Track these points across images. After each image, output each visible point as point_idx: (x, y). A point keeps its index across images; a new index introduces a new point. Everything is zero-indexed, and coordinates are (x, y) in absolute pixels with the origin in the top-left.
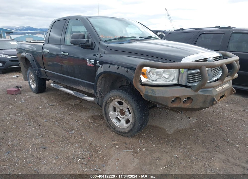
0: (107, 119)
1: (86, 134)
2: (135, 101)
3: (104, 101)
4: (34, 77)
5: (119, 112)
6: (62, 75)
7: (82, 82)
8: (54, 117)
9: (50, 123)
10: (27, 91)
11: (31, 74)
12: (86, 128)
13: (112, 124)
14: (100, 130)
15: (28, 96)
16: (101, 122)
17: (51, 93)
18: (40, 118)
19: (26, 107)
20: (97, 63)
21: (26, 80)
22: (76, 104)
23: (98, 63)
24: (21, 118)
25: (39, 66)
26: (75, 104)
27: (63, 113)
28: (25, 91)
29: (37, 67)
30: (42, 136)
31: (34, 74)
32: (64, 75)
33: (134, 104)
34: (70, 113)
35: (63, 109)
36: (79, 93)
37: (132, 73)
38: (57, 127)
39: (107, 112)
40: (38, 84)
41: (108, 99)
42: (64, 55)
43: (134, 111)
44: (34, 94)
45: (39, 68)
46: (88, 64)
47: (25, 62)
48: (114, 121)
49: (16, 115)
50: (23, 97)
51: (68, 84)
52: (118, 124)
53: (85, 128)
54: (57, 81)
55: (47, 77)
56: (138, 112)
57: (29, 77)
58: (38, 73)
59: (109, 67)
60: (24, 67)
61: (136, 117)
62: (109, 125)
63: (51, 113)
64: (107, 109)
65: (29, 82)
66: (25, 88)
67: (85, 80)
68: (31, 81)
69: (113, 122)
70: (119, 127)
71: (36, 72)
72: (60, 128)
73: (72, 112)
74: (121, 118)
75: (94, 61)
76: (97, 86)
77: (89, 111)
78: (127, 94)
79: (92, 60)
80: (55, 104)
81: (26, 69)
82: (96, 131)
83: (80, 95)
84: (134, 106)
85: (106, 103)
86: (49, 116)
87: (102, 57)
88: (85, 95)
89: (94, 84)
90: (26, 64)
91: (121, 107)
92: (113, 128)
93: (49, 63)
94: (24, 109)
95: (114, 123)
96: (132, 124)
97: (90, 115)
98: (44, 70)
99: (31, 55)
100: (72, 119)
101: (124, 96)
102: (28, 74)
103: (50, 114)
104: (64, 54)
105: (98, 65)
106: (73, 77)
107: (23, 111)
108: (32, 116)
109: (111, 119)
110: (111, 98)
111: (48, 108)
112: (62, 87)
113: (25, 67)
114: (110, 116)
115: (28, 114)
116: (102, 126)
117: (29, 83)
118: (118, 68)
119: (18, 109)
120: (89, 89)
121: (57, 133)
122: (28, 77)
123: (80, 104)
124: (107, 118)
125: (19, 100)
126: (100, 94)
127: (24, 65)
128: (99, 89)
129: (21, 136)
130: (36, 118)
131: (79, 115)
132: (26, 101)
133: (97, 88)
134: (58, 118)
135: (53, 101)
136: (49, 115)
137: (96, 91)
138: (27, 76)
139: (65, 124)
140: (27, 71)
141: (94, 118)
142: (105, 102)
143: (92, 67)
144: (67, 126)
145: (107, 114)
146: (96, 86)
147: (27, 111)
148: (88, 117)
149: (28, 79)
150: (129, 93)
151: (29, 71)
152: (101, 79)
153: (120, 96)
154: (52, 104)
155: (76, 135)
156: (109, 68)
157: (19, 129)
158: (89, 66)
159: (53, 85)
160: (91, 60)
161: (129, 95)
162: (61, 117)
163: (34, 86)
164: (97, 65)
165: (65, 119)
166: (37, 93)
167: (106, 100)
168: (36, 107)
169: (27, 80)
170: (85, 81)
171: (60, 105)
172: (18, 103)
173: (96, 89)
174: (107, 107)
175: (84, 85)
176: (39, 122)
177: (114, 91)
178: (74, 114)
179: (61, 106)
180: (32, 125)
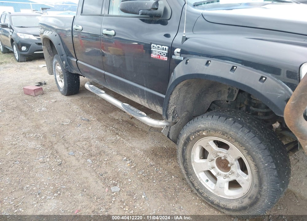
0: (186, 171)
1: (143, 197)
2: (266, 151)
3: (184, 134)
4: (61, 71)
5: (215, 161)
6: (103, 72)
7: (139, 88)
8: (87, 146)
9: (77, 159)
10: (52, 91)
11: (58, 65)
12: (143, 181)
13: (197, 183)
14: (169, 188)
15: (52, 98)
16: (171, 166)
17: (88, 96)
18: (63, 146)
19: (46, 120)
20: (175, 53)
21: (51, 74)
22: (124, 119)
23: (178, 52)
24: (32, 144)
25: (69, 54)
26: (123, 121)
27: (103, 138)
28: (51, 91)
29: (65, 56)
30: (59, 193)
31: (62, 67)
32: (106, 73)
33: (263, 156)
34: (113, 138)
35: (102, 130)
36: (132, 108)
37: (279, 85)
38: (90, 172)
39: (187, 157)
40: (66, 82)
41: (194, 133)
42: (107, 35)
43: (260, 174)
44: (63, 96)
45: (69, 57)
46: (153, 56)
47: (50, 47)
48: (202, 177)
49: (25, 137)
50: (46, 100)
51: (113, 88)
52: (209, 185)
53: (141, 178)
54: (95, 80)
55: (80, 72)
56: (271, 176)
57: (55, 68)
58: (66, 65)
59: (207, 64)
60: (48, 53)
61: (264, 188)
62: (189, 182)
63: (83, 136)
64: (187, 152)
65: (56, 76)
66: (50, 86)
67: (144, 86)
68: (58, 76)
69: (200, 179)
70: (211, 191)
71: (64, 63)
72: (94, 174)
73: (117, 136)
74: (218, 174)
75: (168, 49)
76: (170, 101)
77: (146, 136)
78: (247, 131)
79: (164, 47)
80: (91, 117)
81: (51, 57)
82: (163, 190)
83: (133, 112)
84: (262, 161)
85: (188, 139)
86: (78, 143)
87: (187, 39)
88: (143, 113)
89: (164, 96)
90: (52, 49)
91: (222, 153)
92: (198, 190)
93: (87, 49)
94: (41, 125)
95: (201, 182)
96: (250, 198)
97: (148, 147)
98: (75, 60)
99: (56, 35)
100: (117, 154)
101: (237, 133)
102: (53, 65)
103: (81, 140)
104: (107, 33)
105: (177, 57)
106: (123, 78)
107: (39, 128)
108: (50, 141)
109: (196, 173)
110: (201, 132)
111: (78, 125)
112: (103, 92)
113: (50, 54)
114: (193, 166)
115: (45, 137)
116: (173, 177)
117: (56, 79)
118: (232, 69)
119: (32, 124)
120: (151, 104)
121: (88, 188)
122: (54, 70)
123: (132, 120)
124: (186, 168)
125: (38, 106)
126: (173, 117)
127: (48, 51)
128: (173, 108)
129: (22, 189)
130: (55, 147)
131: (128, 145)
132: (47, 108)
133: (170, 105)
134: (94, 150)
135: (88, 112)
136: (79, 141)
137: (166, 110)
138: (53, 68)
139: (104, 165)
140: (52, 60)
141: (156, 155)
142: (185, 138)
143: (163, 61)
144: (107, 170)
145: (188, 161)
146: (168, 103)
147: (45, 129)
148: (145, 151)
149: (54, 72)
150: (250, 129)
151: (55, 61)
152: (180, 89)
153: (227, 133)
154: (87, 118)
155: (124, 196)
156: (206, 67)
157: (23, 169)
158: (154, 59)
159: (89, 86)
160: (160, 46)
161: (251, 134)
162: (98, 148)
163: (62, 84)
164: (173, 57)
165: (104, 152)
166: (66, 96)
167: (188, 135)
168: (61, 122)
169: (53, 74)
170: (145, 89)
171: (99, 120)
172: (35, 111)
173: (168, 107)
174: (189, 147)
175: (142, 94)
176: (60, 156)
177: (210, 118)
178: (122, 142)
179: (101, 122)
180: (47, 161)
